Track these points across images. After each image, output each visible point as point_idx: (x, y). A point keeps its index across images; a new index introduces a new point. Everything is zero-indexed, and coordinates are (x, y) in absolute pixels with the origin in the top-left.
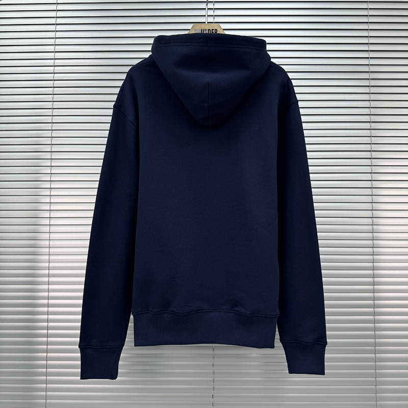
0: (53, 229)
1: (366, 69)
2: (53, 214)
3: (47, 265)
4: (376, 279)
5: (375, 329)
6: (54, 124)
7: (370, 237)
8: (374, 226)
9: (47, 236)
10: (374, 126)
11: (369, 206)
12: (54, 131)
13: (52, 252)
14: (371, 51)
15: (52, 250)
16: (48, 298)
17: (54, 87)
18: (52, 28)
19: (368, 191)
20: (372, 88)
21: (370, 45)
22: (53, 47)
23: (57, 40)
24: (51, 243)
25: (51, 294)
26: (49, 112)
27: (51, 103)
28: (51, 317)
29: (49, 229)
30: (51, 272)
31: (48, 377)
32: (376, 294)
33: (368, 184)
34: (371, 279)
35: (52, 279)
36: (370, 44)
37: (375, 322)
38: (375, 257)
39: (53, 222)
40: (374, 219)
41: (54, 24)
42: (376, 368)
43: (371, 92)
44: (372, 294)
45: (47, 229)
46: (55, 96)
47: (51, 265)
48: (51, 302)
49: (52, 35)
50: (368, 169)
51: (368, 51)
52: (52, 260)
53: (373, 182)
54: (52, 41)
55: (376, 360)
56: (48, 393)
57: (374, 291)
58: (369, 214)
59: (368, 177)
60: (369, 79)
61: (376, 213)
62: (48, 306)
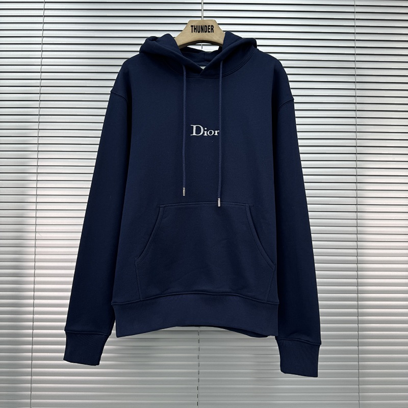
0: (39, 221)
1: (352, 65)
2: (39, 207)
3: (33, 257)
4: (359, 273)
5: (358, 322)
6: (41, 116)
7: (354, 231)
8: (358, 220)
9: (33, 228)
10: (359, 121)
11: (353, 201)
12: (41, 123)
13: (38, 244)
14: (357, 47)
15: (38, 242)
16: (34, 290)
17: (42, 79)
18: (40, 20)
19: (353, 186)
20: (357, 84)
21: (356, 42)
22: (41, 39)
23: (45, 32)
24: (38, 235)
25: (37, 286)
26: (36, 104)
27: (38, 95)
28: (36, 309)
29: (35, 221)
30: (37, 264)
31: (33, 369)
32: (360, 288)
33: (353, 179)
34: (355, 273)
35: (37, 271)
36: (357, 40)
37: (358, 315)
38: (359, 251)
39: (39, 214)
40: (358, 213)
41: (42, 16)
42: (359, 360)
43: (357, 88)
44: (355, 288)
45: (33, 221)
46: (42, 88)
47: (37, 257)
48: (37, 294)
49: (40, 26)
50: (353, 164)
51: (354, 47)
52: (38, 252)
53: (358, 177)
54: (40, 33)
55: (359, 352)
56: (33, 385)
57: (358, 285)
58: (353, 208)
59: (353, 171)
60: (354, 75)
61: (360, 208)
62: (34, 298)
